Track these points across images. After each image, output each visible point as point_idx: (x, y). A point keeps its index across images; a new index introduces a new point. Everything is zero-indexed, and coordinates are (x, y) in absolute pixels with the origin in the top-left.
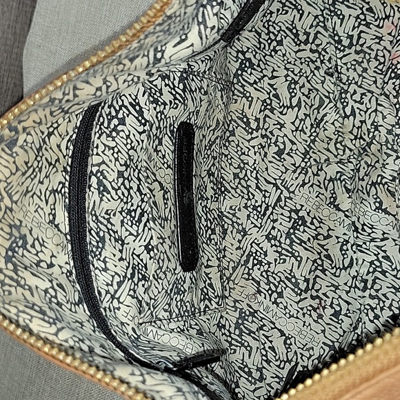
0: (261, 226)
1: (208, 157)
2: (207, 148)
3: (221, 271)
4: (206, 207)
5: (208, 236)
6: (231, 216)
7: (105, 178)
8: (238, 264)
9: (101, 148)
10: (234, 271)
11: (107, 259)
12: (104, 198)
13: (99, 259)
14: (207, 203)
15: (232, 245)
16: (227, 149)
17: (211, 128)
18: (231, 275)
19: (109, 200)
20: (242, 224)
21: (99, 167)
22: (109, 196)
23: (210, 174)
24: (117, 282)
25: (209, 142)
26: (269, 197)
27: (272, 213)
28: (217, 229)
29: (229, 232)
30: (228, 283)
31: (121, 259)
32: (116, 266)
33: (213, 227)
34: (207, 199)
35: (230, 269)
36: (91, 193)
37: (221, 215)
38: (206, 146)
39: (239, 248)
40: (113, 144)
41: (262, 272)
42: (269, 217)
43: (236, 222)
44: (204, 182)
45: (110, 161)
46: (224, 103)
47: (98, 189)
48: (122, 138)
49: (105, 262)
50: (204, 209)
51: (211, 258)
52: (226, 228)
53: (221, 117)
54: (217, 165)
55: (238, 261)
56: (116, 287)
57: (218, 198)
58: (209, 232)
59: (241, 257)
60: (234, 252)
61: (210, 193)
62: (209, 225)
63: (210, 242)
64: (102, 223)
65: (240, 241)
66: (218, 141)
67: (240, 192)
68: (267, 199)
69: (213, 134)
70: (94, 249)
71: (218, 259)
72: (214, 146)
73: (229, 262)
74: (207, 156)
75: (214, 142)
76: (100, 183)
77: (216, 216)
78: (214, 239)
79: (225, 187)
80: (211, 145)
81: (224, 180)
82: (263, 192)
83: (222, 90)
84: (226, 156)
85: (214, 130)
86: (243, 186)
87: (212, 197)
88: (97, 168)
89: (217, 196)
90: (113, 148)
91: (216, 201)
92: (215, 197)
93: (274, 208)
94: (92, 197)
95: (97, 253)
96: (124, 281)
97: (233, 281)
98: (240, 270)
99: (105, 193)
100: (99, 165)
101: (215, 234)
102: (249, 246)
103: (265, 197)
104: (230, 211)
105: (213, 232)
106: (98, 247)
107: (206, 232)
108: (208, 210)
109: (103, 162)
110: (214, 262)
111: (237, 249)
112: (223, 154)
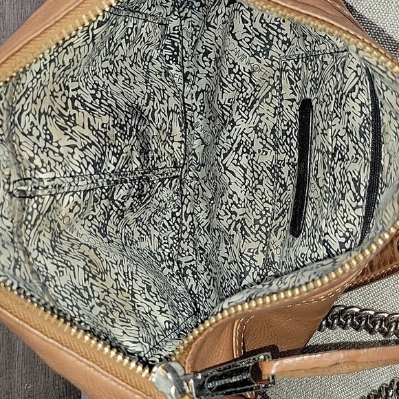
0: (241, 134)
1: (285, 202)
2: (286, 211)
3: (280, 95)
4: (290, 157)
5: (290, 129)
6: (267, 145)
7: (354, 194)
8: (262, 100)
9: (356, 222)
10: (267, 93)
11: (359, 114)
12: (357, 174)
13: (366, 115)
14: (289, 160)
15: (267, 118)
16: (265, 208)
17: (283, 228)
18: (270, 91)
19: (354, 172)
20: (258, 137)
21: (357, 205)
22: (354, 176)
23: (284, 186)
24: (354, 91)
25: (285, 216)
26: (234, 159)
27: (232, 145)
28: (280, 134)
29: (270, 131)
30: (275, 83)
31: (349, 113)
32: (353, 107)
33: (285, 137)
34: (288, 164)
35: (270, 96)
36: (366, 180)
37: (276, 147)
38: (288, 212)
39: (261, 115)
40: (348, 225)
41: (245, 91)
42: (235, 141)
43: (263, 139)
44: (291, 179)
45: (349, 210)
46: (271, 250)
47: (360, 183)
48: (340, 231)
49: (362, 112)
50: (292, 155)
51: (289, 108)
52: (272, 135)
53: (273, 237)
54: (277, 194)
55: (262, 103)
56: (357, 87)
57: (278, 163)
58: (288, 133)
59: (259, 106)
60: (266, 112)
61: (285, 169)
62: (288, 139)
63: (288, 123)
64: (362, 150)
65: (260, 121)
66: (276, 216)
67: (259, 167)
68: (236, 158)
69: (280, 223)
70: (367, 126)
71: (282, 107)
72: (280, 211)
73: (271, 102)
74: (287, 203)
75: (279, 215)
76: (358, 190)
77: (280, 147)
78: (285, 126)
79: (271, 173)
80: (283, 212)
81: (271, 180)
82: (239, 164)
83: (274, 262)
84: (267, 202)
85: (280, 226)
86: (257, 172)
87: (284, 165)
88: (359, 204)
89: (279, 166)
90: (347, 222)
91: (279, 161)
92: (280, 164)
93: (231, 149)
94: (365, 177)
95: (365, 122)
96: (349, 92)
97: (269, 84)
98: (261, 94)
99: (356, 179)
100: (357, 207)
101: (283, 130)
102: (250, 116)
103: (238, 160)
104: (267, 150)
105: (284, 132)
106: (365, 127)
107: (291, 133)
108: (289, 154)
109: (354, 209)
110: (286, 104)
111: (264, 114)
112: (270, 204)
